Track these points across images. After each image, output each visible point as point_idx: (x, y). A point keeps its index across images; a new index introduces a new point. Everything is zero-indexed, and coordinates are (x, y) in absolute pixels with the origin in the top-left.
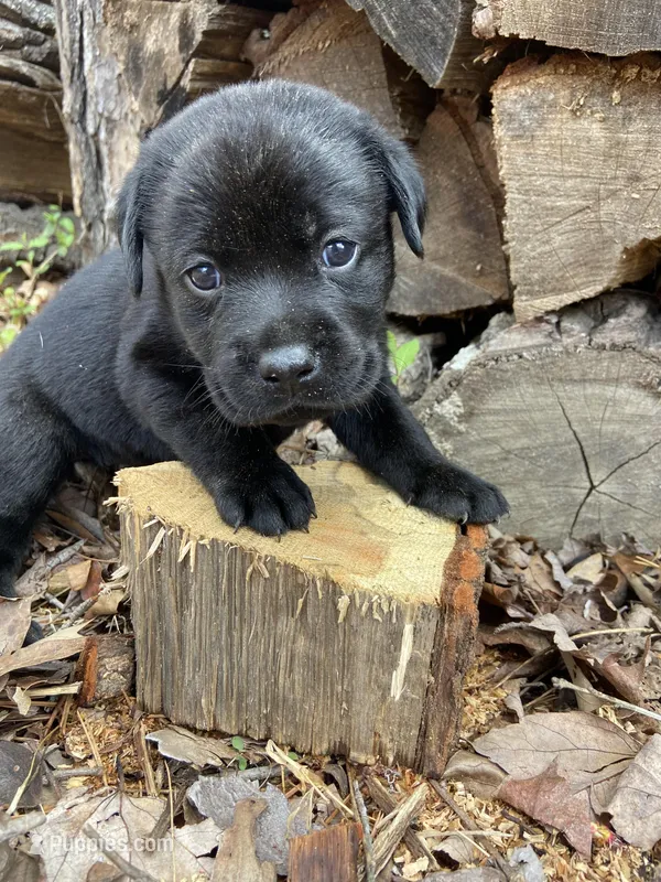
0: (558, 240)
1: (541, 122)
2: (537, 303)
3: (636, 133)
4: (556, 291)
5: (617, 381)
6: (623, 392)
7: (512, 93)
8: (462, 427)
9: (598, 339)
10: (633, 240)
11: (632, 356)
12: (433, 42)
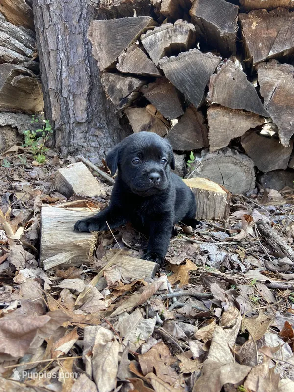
0: (219, 137)
1: (217, 117)
2: (214, 148)
3: (234, 120)
4: (218, 146)
5: (229, 162)
6: (229, 164)
7: (212, 111)
8: (201, 173)
9: (226, 155)
10: (233, 138)
11: (231, 158)
12: (197, 100)
